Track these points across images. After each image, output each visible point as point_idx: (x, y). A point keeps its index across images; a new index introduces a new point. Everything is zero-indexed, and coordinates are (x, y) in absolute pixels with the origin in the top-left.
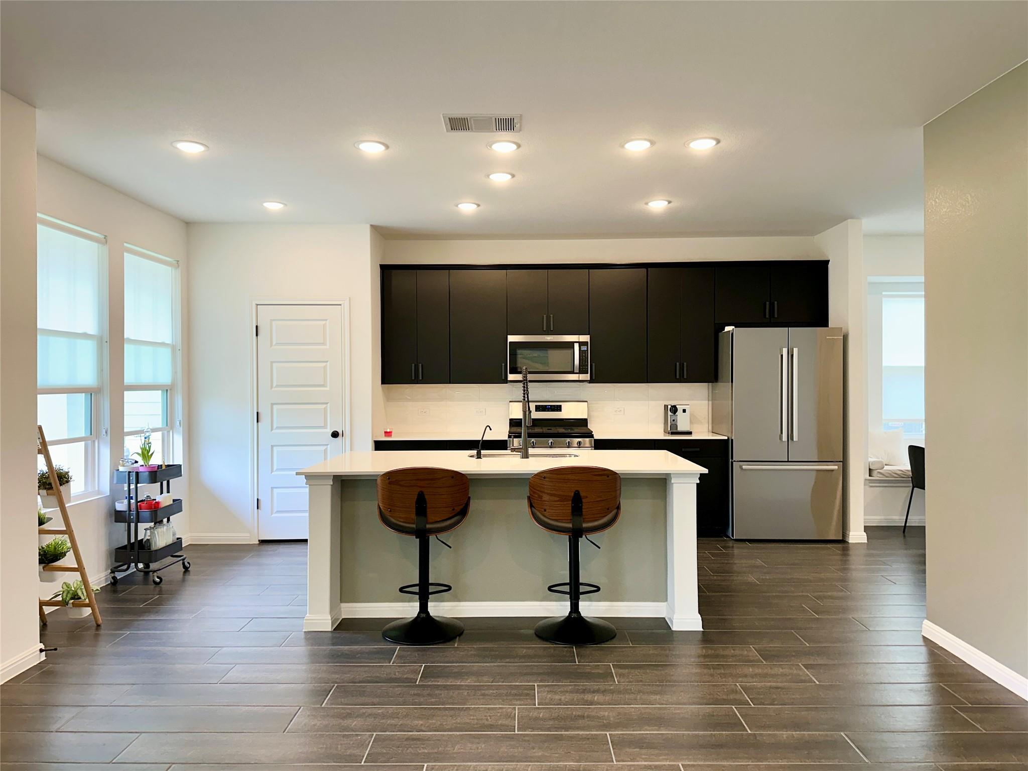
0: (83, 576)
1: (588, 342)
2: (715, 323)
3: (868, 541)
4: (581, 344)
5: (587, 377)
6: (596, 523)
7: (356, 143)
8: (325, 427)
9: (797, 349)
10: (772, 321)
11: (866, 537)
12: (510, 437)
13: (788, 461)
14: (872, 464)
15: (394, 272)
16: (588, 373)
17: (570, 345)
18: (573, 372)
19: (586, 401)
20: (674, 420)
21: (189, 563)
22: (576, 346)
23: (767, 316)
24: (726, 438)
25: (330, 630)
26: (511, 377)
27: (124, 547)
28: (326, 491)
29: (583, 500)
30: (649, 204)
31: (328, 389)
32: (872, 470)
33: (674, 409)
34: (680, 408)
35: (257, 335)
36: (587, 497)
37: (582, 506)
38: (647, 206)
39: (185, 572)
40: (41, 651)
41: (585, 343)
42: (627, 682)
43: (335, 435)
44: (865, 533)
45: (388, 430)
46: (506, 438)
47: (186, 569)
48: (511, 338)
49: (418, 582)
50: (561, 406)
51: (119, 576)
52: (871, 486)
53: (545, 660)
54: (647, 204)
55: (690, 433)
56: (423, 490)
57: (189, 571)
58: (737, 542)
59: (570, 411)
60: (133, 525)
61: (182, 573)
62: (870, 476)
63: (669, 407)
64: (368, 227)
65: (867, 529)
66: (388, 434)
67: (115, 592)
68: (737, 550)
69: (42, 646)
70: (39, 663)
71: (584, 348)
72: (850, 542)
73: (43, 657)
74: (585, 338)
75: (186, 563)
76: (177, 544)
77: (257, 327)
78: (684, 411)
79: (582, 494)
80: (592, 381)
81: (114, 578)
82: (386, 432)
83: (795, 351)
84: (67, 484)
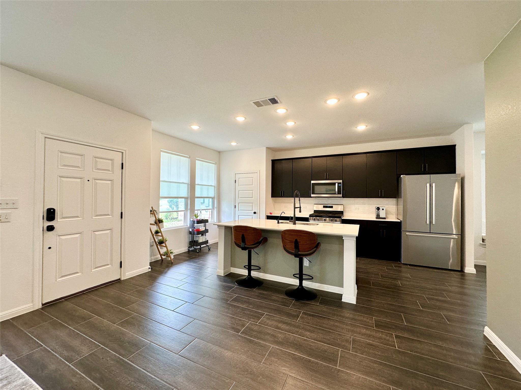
0: (167, 248)
1: (341, 183)
2: (397, 174)
3: (476, 273)
4: (339, 183)
5: (341, 195)
6: (309, 252)
7: (235, 118)
8: (252, 210)
9: (435, 184)
10: (425, 173)
11: (475, 271)
12: (310, 216)
13: (430, 233)
14: (484, 237)
15: (275, 162)
16: (341, 194)
17: (334, 184)
18: (335, 194)
19: (343, 205)
20: (378, 213)
21: (210, 247)
22: (337, 184)
23: (422, 170)
24: (400, 221)
25: (223, 276)
26: (312, 195)
27: (191, 241)
28: (223, 230)
29: (299, 243)
30: (358, 128)
31: (253, 199)
32: (484, 239)
33: (378, 209)
34: (381, 208)
35: (235, 183)
36: (300, 242)
37: (298, 245)
38: (356, 129)
39: (209, 250)
40: (149, 268)
41: (340, 183)
42: (302, 322)
43: (255, 213)
44: (475, 269)
45: (271, 212)
46: (308, 217)
47: (209, 249)
48: (312, 182)
49: (247, 265)
50: (333, 206)
51: (190, 249)
52: (483, 247)
53: (279, 303)
54: (356, 128)
55: (385, 218)
56: (244, 233)
57: (210, 250)
58: (403, 265)
59: (337, 208)
60: (193, 235)
61: (208, 251)
62: (483, 242)
63: (376, 208)
64: (265, 148)
65: (476, 266)
66: (271, 213)
67: (189, 253)
68: (404, 269)
69: (150, 267)
70: (148, 272)
71: (340, 185)
72: (465, 272)
73: (150, 270)
74: (341, 181)
75: (209, 247)
76: (207, 242)
77: (235, 180)
78: (383, 209)
79: (298, 241)
80: (343, 197)
81: (189, 249)
82: (270, 213)
83: (434, 185)
84: (162, 223)
